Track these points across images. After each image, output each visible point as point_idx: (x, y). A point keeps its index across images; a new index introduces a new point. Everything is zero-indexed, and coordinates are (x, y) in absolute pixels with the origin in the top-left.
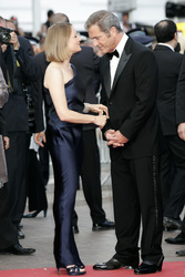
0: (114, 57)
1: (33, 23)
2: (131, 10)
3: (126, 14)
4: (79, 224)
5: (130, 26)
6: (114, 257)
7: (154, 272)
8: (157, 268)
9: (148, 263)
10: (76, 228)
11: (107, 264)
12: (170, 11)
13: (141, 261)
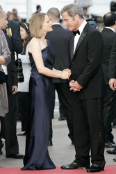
0: (77, 34)
1: (27, 13)
2: (89, 6)
3: (85, 8)
4: (53, 140)
5: (88, 16)
6: (74, 161)
7: (99, 171)
8: (101, 169)
9: (95, 165)
10: (51, 142)
11: (70, 165)
12: (113, 8)
13: (91, 164)
